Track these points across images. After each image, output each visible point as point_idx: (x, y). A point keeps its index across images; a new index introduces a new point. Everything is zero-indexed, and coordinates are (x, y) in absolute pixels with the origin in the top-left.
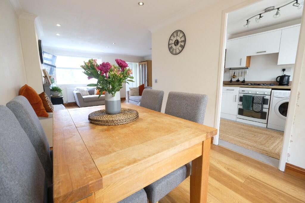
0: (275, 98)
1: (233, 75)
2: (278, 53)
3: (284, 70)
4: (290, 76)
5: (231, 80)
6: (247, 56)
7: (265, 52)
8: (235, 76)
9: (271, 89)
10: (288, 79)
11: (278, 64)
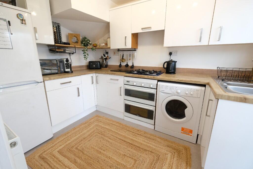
0: (161, 93)
1: (122, 58)
2: (164, 30)
3: (170, 54)
4: (176, 62)
5: (120, 64)
6: (132, 33)
7: (150, 28)
8: (123, 59)
9: (157, 81)
10: (175, 65)
11: (164, 46)
